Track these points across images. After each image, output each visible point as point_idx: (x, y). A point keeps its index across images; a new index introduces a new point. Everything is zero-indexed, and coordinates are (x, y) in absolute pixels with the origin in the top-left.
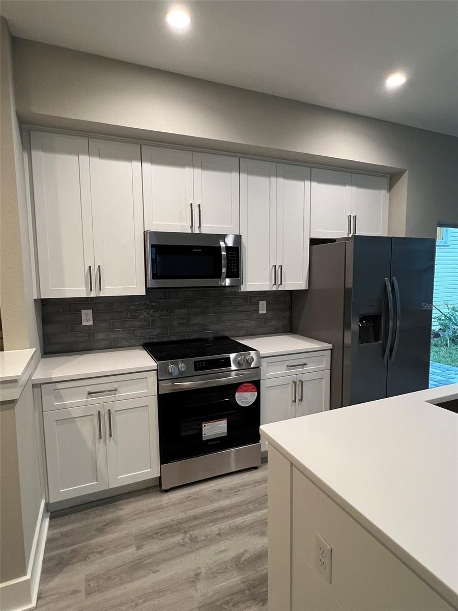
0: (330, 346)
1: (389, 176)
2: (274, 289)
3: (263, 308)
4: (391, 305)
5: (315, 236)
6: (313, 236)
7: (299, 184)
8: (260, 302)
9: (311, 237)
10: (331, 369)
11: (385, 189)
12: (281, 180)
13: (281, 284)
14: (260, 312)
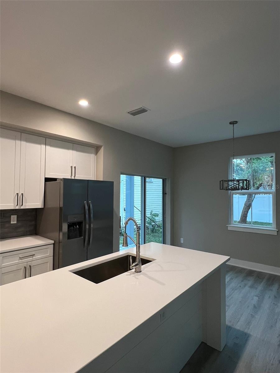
0: (52, 242)
1: (96, 148)
2: (17, 208)
3: (14, 220)
4: (87, 216)
5: (48, 176)
6: (47, 176)
7: (37, 146)
8: (12, 216)
9: (46, 177)
10: (53, 256)
11: (93, 154)
12: (24, 143)
13: (22, 205)
14: (12, 223)
